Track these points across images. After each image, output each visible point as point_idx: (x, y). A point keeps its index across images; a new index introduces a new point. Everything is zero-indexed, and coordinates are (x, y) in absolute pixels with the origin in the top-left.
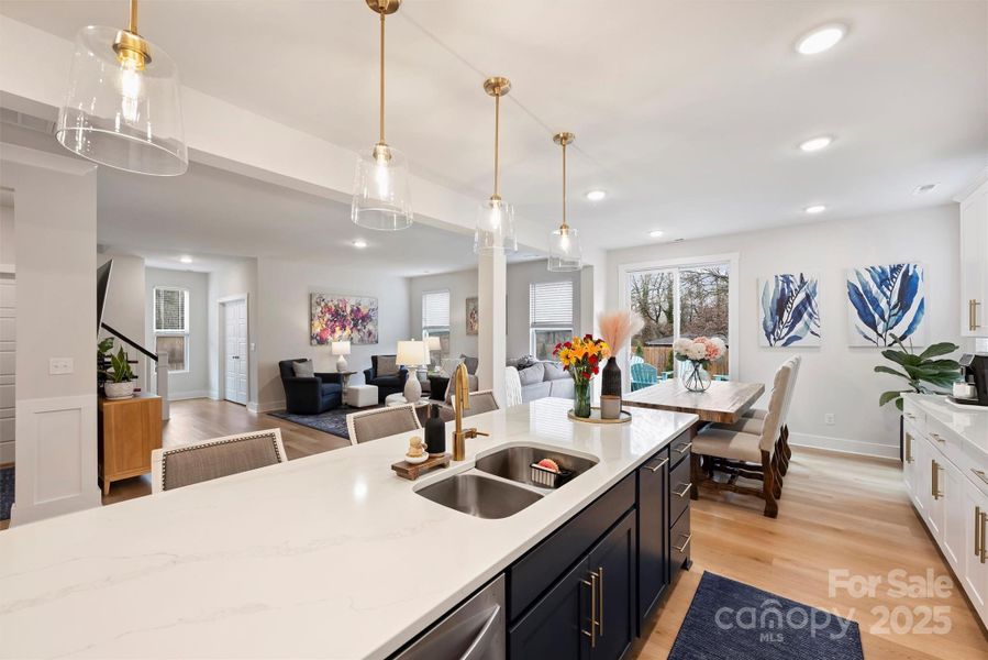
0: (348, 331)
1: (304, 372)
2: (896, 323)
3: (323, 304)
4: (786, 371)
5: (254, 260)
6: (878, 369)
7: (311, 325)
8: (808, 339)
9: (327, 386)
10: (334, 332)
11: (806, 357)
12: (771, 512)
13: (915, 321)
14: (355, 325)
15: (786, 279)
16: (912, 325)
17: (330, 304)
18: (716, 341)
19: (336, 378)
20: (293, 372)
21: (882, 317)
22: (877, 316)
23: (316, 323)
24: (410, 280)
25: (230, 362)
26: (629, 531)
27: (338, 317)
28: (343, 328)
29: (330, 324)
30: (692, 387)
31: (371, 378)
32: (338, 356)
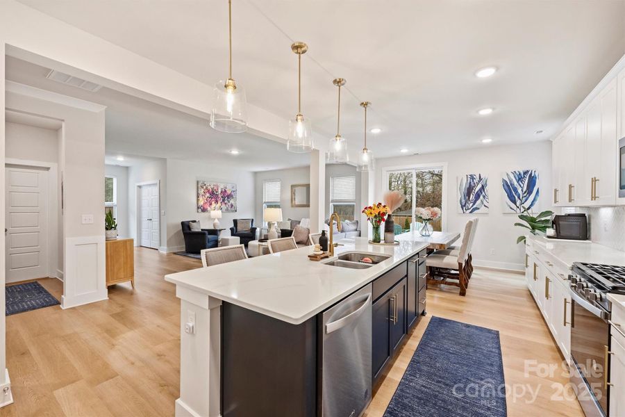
0: (219, 204)
1: (196, 228)
2: (526, 201)
3: (205, 187)
4: (471, 223)
5: (165, 160)
6: (516, 224)
7: (198, 200)
8: (483, 209)
9: (210, 237)
10: (211, 204)
11: (481, 219)
12: (463, 294)
13: (534, 200)
14: (223, 201)
15: (472, 177)
16: (533, 201)
17: (209, 187)
18: (436, 209)
19: (214, 232)
20: (189, 228)
21: (519, 198)
22: (516, 197)
23: (201, 199)
24: (255, 173)
25: (145, 223)
26: (404, 286)
27: (213, 195)
28: (217, 202)
29: (209, 199)
30: (424, 234)
31: (234, 232)
32: (214, 219)
